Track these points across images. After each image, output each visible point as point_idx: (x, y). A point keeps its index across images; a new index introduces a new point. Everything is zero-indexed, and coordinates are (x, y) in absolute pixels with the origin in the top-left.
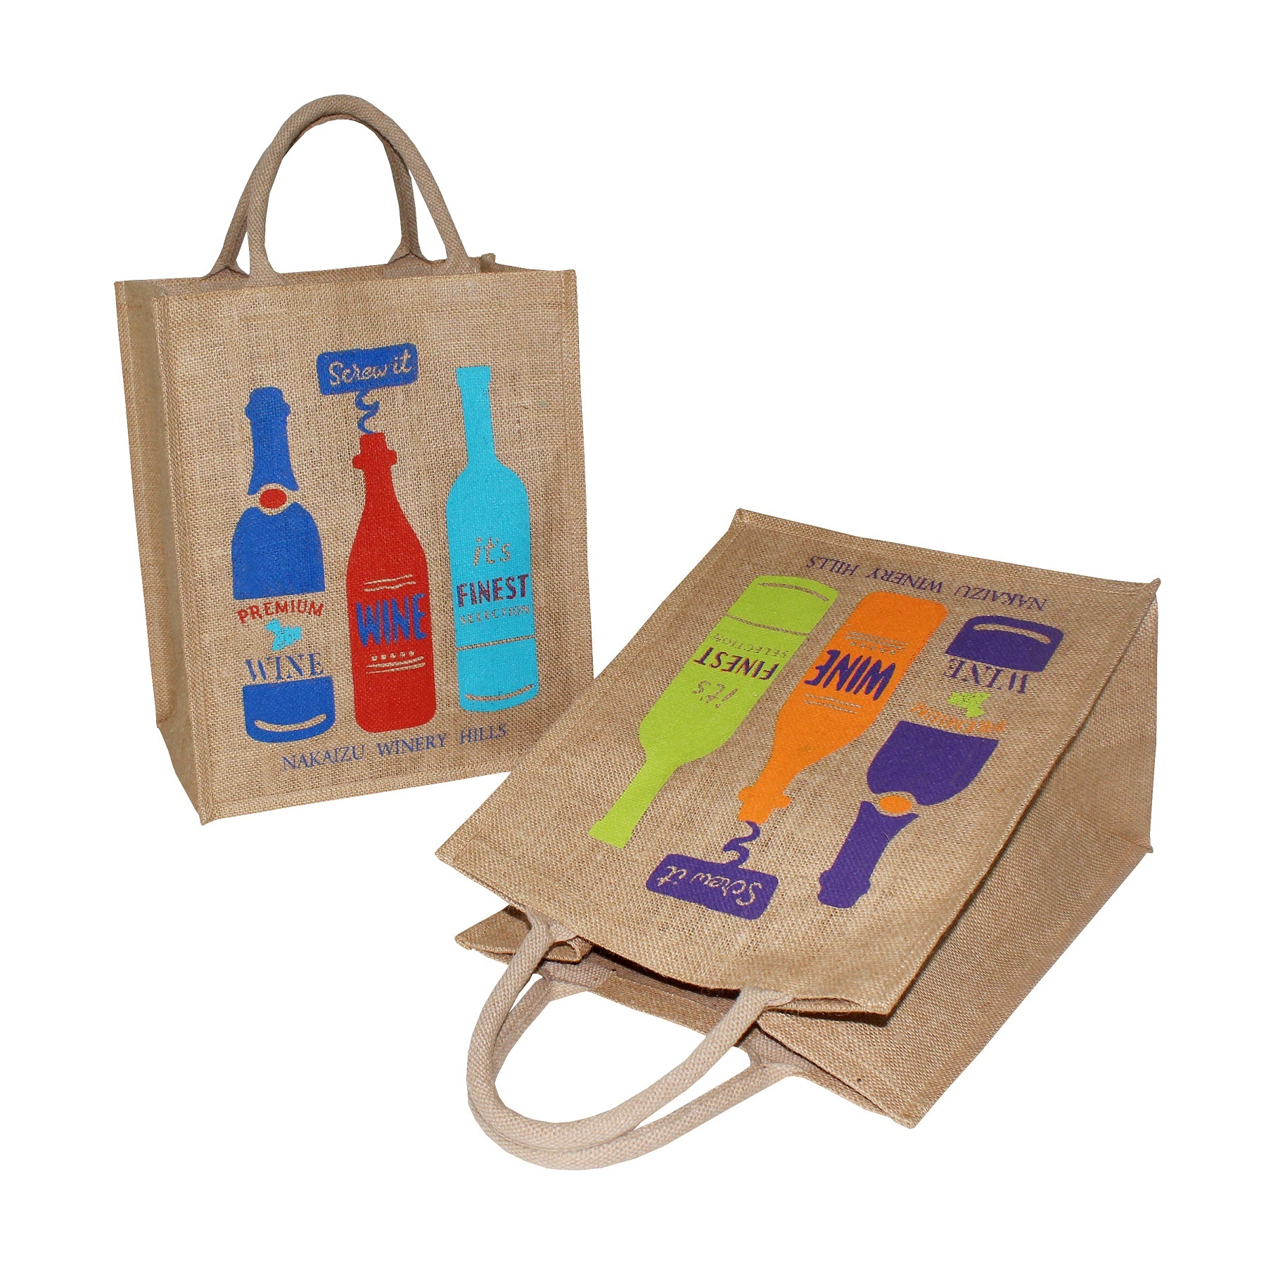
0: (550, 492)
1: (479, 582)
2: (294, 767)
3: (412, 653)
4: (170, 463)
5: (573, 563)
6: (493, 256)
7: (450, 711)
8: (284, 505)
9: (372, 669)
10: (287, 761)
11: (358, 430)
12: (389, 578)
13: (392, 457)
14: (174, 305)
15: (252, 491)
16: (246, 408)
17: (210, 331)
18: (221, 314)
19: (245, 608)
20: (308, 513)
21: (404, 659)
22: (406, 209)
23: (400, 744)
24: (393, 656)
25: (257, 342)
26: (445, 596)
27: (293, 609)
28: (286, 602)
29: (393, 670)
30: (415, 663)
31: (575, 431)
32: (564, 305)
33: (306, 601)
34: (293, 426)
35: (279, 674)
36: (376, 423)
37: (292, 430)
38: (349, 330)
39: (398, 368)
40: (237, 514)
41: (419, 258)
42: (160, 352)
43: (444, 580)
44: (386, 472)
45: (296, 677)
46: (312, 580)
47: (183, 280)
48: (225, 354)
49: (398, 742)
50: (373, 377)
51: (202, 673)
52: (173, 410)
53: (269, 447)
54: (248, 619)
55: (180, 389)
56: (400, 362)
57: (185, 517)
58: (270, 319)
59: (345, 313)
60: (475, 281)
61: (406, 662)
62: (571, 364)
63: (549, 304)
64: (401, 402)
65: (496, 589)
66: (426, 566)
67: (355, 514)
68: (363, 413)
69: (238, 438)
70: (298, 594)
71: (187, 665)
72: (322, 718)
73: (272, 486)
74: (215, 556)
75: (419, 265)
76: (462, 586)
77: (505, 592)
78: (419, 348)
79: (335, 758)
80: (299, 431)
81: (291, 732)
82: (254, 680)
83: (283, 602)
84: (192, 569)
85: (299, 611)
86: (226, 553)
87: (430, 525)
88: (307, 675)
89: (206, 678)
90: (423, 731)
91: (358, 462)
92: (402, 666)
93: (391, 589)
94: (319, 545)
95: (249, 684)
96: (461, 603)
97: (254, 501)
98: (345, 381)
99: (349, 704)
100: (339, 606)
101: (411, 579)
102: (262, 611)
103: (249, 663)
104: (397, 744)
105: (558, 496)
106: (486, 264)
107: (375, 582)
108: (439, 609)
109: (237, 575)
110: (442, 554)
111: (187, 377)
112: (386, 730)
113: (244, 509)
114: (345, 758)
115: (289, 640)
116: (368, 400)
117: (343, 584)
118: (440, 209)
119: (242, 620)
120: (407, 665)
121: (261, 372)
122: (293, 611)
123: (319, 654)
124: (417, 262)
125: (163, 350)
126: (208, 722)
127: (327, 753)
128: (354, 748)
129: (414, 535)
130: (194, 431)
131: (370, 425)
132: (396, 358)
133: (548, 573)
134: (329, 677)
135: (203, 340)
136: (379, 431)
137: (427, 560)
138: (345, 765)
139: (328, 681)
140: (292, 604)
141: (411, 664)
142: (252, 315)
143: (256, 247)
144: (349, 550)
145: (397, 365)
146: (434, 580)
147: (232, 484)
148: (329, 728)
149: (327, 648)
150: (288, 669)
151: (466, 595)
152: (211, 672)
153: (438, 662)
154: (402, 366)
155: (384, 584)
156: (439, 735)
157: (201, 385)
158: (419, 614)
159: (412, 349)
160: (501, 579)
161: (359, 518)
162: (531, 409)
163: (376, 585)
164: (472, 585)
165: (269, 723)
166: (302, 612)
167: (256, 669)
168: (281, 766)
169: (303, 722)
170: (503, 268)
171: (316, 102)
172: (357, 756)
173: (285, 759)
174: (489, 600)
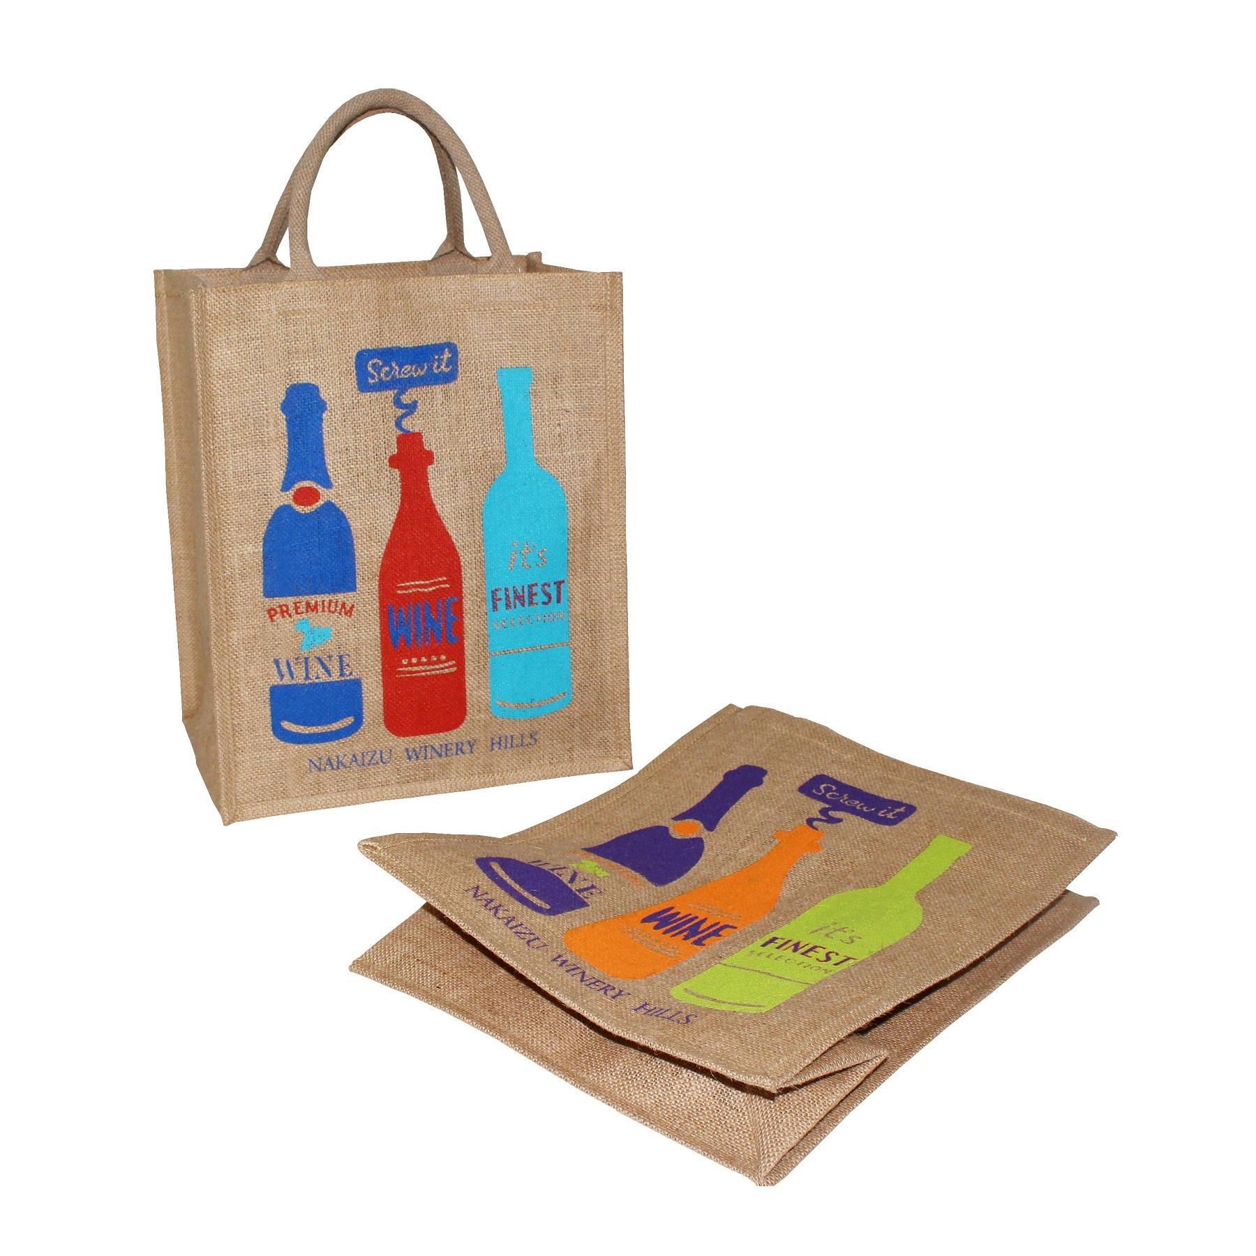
0: (589, 498)
1: (514, 587)
2: (320, 769)
3: (443, 657)
4: (203, 457)
5: (611, 570)
6: (539, 254)
7: (480, 718)
8: (318, 503)
9: (403, 672)
10: (313, 763)
11: (395, 429)
12: (423, 580)
13: (429, 457)
14: (211, 299)
15: (286, 487)
16: (282, 404)
17: (247, 324)
18: (259, 307)
19: (275, 607)
20: (342, 512)
21: (435, 663)
22: (452, 205)
23: (429, 749)
24: (424, 660)
25: (295, 337)
26: (479, 600)
27: (323, 609)
28: (316, 602)
29: (423, 674)
30: (447, 668)
31: (617, 436)
32: (608, 308)
33: (337, 602)
34: (329, 423)
35: (307, 675)
36: (414, 422)
37: (328, 427)
38: (389, 327)
39: (438, 367)
40: (270, 511)
41: (464, 255)
42: (196, 345)
43: (478, 584)
44: (423, 472)
45: (324, 678)
46: (344, 580)
47: (223, 270)
48: (262, 348)
49: (426, 747)
50: (412, 375)
51: (229, 671)
52: (208, 404)
53: (304, 443)
54: (278, 617)
55: (215, 382)
56: (440, 361)
57: (217, 512)
58: (309, 313)
59: (386, 310)
60: (519, 281)
61: (437, 667)
62: (614, 368)
63: (594, 306)
64: (440, 402)
65: (532, 595)
66: (460, 569)
67: (389, 514)
68: (400, 412)
69: (273, 434)
70: (329, 593)
71: (214, 663)
72: (349, 720)
73: (306, 484)
74: (246, 552)
75: (464, 261)
76: (496, 590)
77: (540, 598)
78: (460, 347)
79: (362, 762)
80: (335, 429)
81: (318, 734)
82: (282, 680)
83: (313, 602)
84: (221, 566)
85: (330, 611)
86: (256, 550)
87: (466, 527)
88: (335, 677)
89: (233, 676)
90: (453, 736)
91: (394, 462)
92: (433, 670)
93: (424, 592)
94: (352, 545)
95: (276, 683)
96: (495, 608)
97: (287, 498)
98: (384, 379)
99: (378, 707)
100: (370, 607)
101: (445, 582)
102: (292, 610)
103: (277, 662)
104: (426, 750)
105: (598, 502)
106: (532, 263)
107: (408, 584)
108: (472, 614)
109: (267, 573)
110: (477, 558)
111: (222, 371)
112: (415, 734)
113: (276, 506)
114: (373, 761)
115: (318, 641)
116: (406, 399)
117: (375, 585)
118: (486, 206)
119: (272, 619)
120: (438, 669)
121: (298, 368)
122: (323, 611)
123: (349, 655)
124: (462, 258)
125: (199, 343)
126: (234, 722)
127: (354, 756)
128: (381, 752)
129: (449, 538)
130: (228, 425)
131: (408, 424)
132: (436, 357)
133: (585, 579)
134: (358, 679)
135: (240, 333)
136: (417, 430)
137: (462, 563)
138: (372, 770)
139: (357, 683)
140: (323, 604)
141: (442, 669)
142: (291, 309)
143: (297, 241)
144: (383, 550)
145: (437, 363)
146: (469, 583)
147: (265, 480)
148: (357, 731)
149: (356, 650)
150: (317, 669)
151: (500, 599)
152: (238, 670)
153: (469, 667)
154: (442, 365)
155: (417, 586)
156: (469, 742)
157: (236, 379)
158: (452, 617)
159: (453, 348)
160: (536, 584)
161: (394, 518)
162: (573, 412)
163: (409, 588)
164: (506, 590)
165: (295, 724)
166: (333, 613)
167: (284, 669)
168: (306, 768)
169: (330, 723)
170: (548, 269)
171: (363, 95)
172: (384, 761)
173: (311, 761)
174: (523, 605)
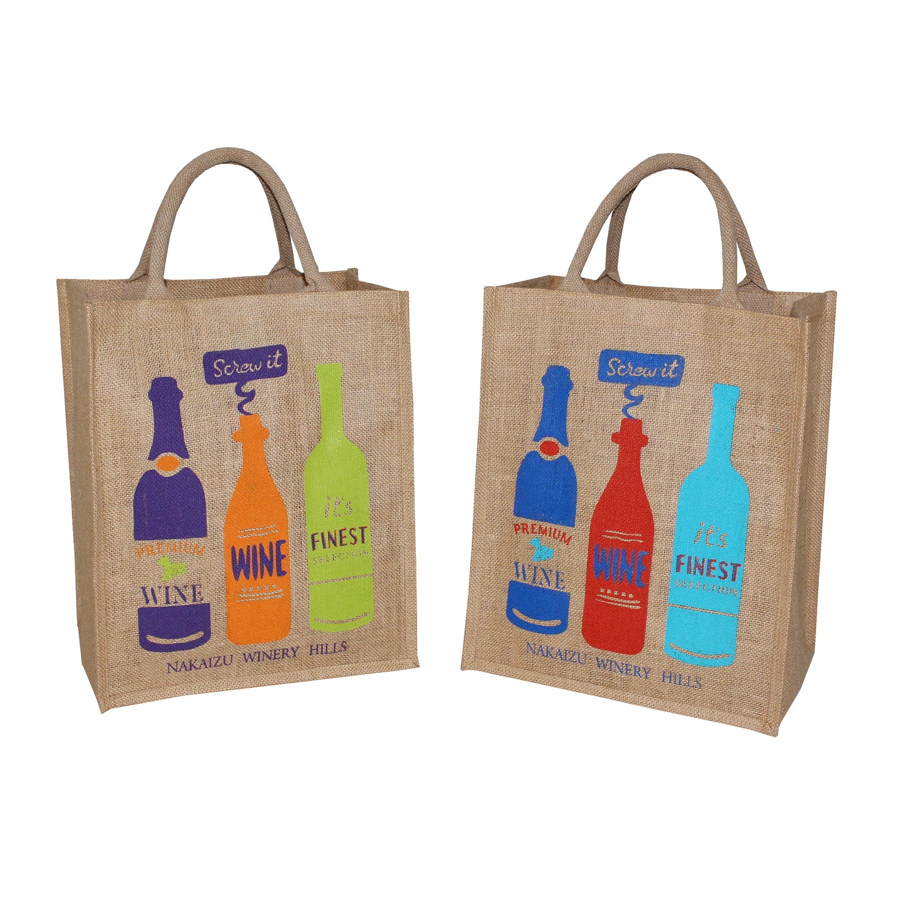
1: (696, 558)
2: (534, 652)
3: (631, 596)
8: (556, 455)
9: (601, 598)
11: (621, 414)
12: (621, 532)
13: (644, 441)
15: (537, 438)
16: (543, 378)
19: (519, 524)
20: (572, 466)
21: (625, 598)
23: (613, 664)
24: (616, 593)
26: (665, 559)
27: (550, 534)
29: (615, 604)
30: (633, 604)
33: (560, 531)
34: (573, 398)
35: (534, 579)
36: (637, 411)
39: (666, 373)
40: (524, 453)
44: (637, 451)
45: (546, 585)
46: (567, 516)
49: (612, 661)
50: (642, 376)
54: (520, 532)
56: (668, 368)
61: (625, 601)
65: (710, 568)
68: (628, 402)
69: (532, 398)
70: (555, 523)
72: (556, 623)
73: (551, 439)
76: (681, 556)
77: (717, 572)
78: (688, 361)
79: (565, 657)
80: (576, 404)
81: (537, 626)
82: (518, 578)
83: (544, 527)
85: (554, 537)
87: (662, 501)
88: (553, 587)
90: (631, 660)
91: (615, 438)
92: (623, 603)
93: (622, 541)
95: (514, 579)
96: (678, 570)
97: (536, 447)
98: (619, 374)
99: (580, 619)
100: (583, 542)
101: (639, 538)
102: (529, 529)
103: (516, 564)
104: (611, 663)
107: (612, 532)
109: (518, 498)
112: (604, 649)
113: (528, 451)
114: (572, 660)
116: (634, 392)
117: (588, 526)
119: (516, 531)
120: (626, 604)
122: (550, 536)
123: (563, 574)
127: (559, 651)
128: (579, 654)
131: (632, 412)
132: (666, 365)
134: (568, 594)
136: (639, 418)
137: (656, 528)
138: (571, 666)
139: (567, 596)
140: (550, 530)
141: (629, 604)
144: (597, 502)
145: (665, 370)
148: (563, 632)
149: (569, 571)
150: (541, 577)
151: (683, 564)
153: (650, 609)
154: (669, 372)
155: (618, 535)
156: (645, 669)
158: (642, 567)
159: (681, 360)
160: (715, 561)
163: (612, 535)
164: (689, 558)
165: (522, 613)
166: (556, 539)
167: (520, 570)
168: (525, 648)
169: (546, 620)
172: (582, 662)
173: (529, 644)
174: (702, 574)
